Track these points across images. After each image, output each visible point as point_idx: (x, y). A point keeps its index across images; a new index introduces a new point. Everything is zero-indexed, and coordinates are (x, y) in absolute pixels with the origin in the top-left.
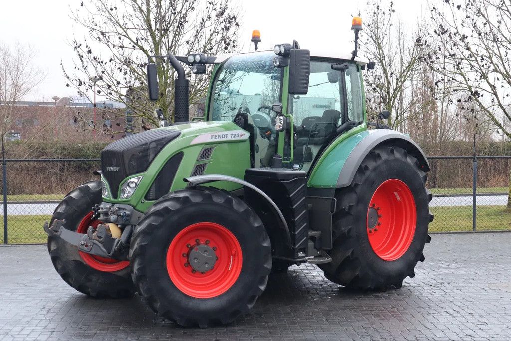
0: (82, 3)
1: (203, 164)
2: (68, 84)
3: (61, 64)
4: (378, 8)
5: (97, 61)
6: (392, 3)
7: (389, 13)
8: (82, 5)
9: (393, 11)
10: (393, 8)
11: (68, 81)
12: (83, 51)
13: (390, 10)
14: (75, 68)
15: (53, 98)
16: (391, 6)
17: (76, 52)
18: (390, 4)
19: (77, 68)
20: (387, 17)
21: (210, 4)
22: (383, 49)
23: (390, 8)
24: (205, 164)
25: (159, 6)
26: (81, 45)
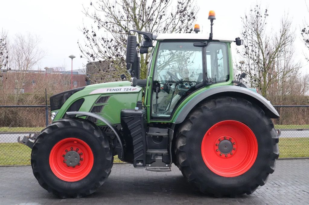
0: (91, 3)
1: (101, 106)
2: (82, 56)
3: (78, 43)
4: (258, 13)
5: (104, 40)
6: (266, 10)
7: (265, 16)
8: (91, 4)
9: (267, 15)
10: (267, 13)
11: (82, 54)
12: (90, 35)
13: (265, 15)
14: (86, 45)
15: (45, 68)
16: (266, 12)
17: (85, 35)
18: (265, 11)
19: (87, 46)
20: (263, 18)
21: (179, 3)
22: (261, 38)
23: (265, 13)
24: (103, 106)
25: (143, 5)
26: (88, 31)
